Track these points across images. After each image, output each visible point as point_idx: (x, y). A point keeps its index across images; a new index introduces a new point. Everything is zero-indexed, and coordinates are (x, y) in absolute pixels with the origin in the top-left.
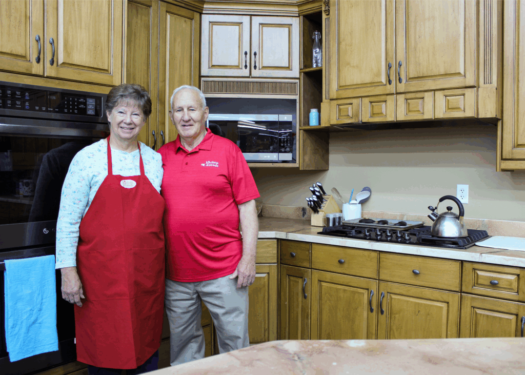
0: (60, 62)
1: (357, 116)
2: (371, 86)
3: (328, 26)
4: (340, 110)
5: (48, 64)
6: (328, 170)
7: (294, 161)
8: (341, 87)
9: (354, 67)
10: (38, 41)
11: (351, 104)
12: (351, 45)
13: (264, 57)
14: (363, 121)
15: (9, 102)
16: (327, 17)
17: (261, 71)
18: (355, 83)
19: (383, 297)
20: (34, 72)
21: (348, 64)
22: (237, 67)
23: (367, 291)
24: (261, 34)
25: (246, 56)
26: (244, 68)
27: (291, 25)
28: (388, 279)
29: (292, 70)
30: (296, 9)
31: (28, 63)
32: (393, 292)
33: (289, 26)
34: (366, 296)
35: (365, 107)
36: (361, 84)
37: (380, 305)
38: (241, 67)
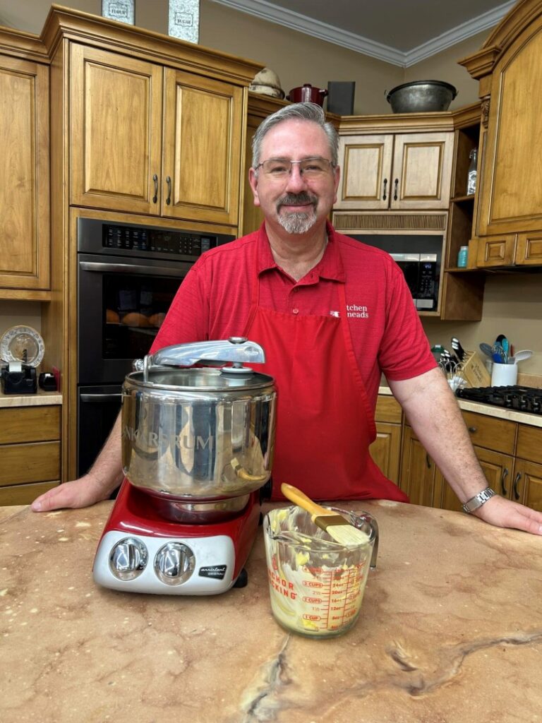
0: (177, 200)
1: (510, 256)
2: (532, 219)
3: (486, 142)
4: (490, 249)
5: (164, 204)
6: (480, 321)
7: (434, 308)
8: (492, 220)
9: (511, 195)
10: (155, 180)
11: (504, 242)
12: (511, 166)
13: (407, 184)
14: (518, 263)
15: (127, 242)
16: (485, 130)
17: (402, 201)
18: (511, 215)
19: (520, 478)
20: (151, 212)
21: (505, 191)
22: (374, 198)
23: (500, 469)
24: (405, 155)
25: (385, 185)
26: (382, 199)
27: (444, 142)
28: (528, 457)
29: (440, 199)
30: (451, 122)
31: (146, 204)
32: (533, 474)
33: (441, 144)
34: (498, 474)
35: (520, 246)
36: (519, 217)
37: (515, 487)
38: (378, 198)
